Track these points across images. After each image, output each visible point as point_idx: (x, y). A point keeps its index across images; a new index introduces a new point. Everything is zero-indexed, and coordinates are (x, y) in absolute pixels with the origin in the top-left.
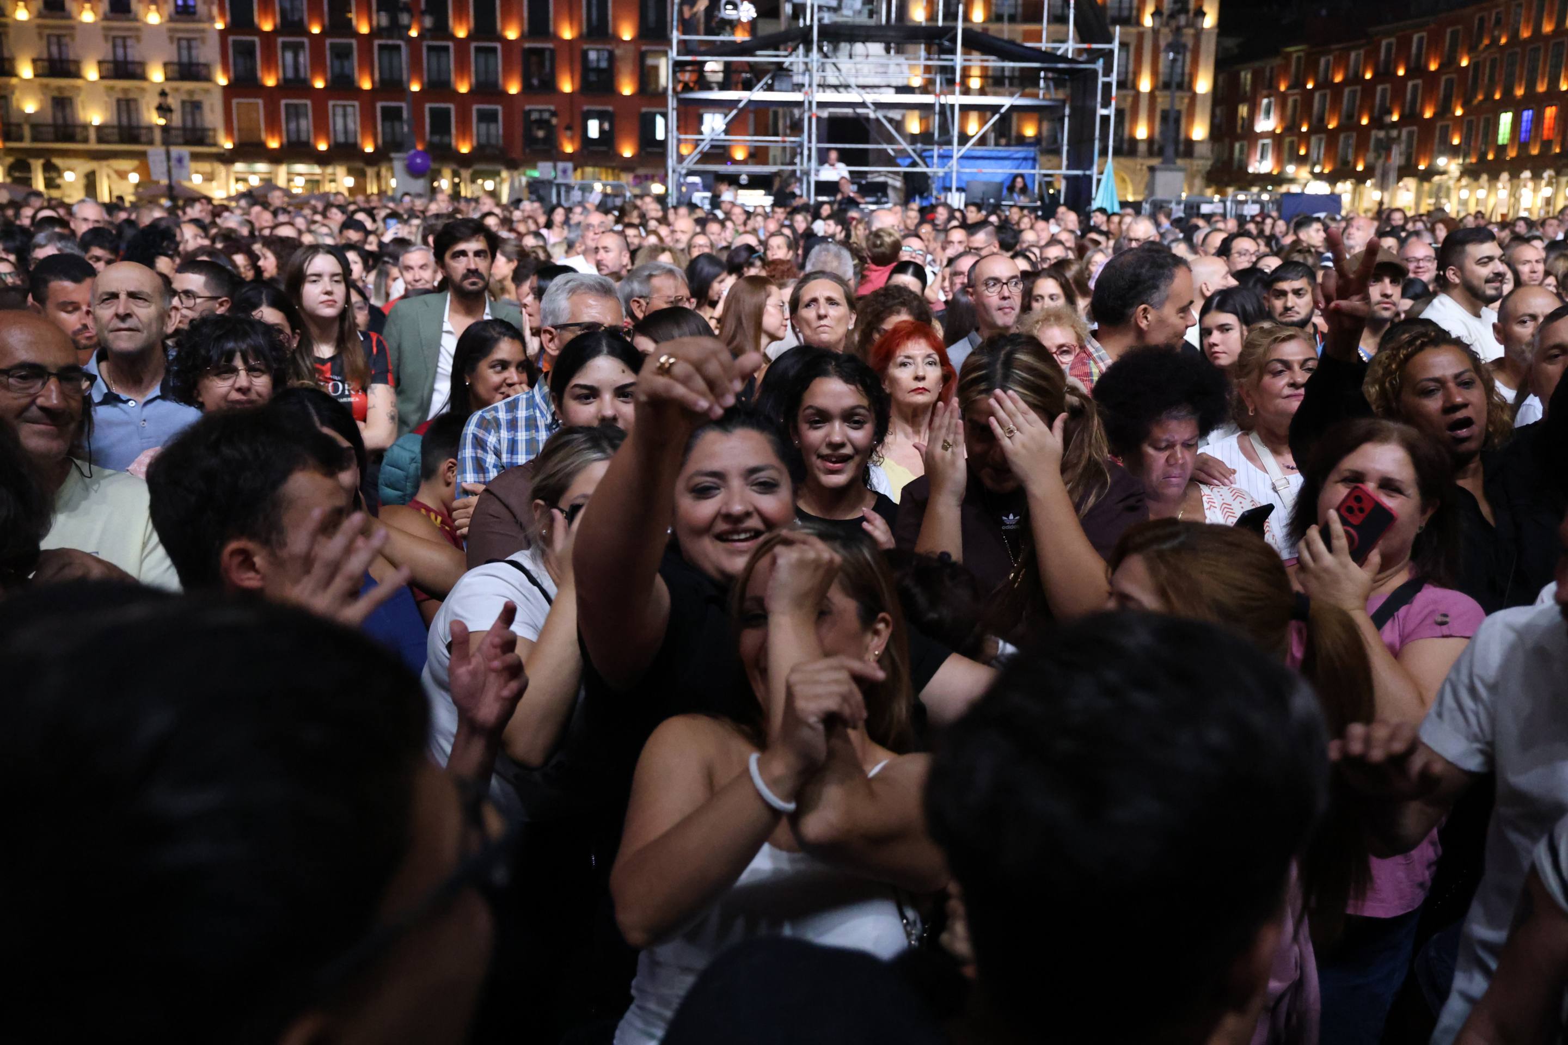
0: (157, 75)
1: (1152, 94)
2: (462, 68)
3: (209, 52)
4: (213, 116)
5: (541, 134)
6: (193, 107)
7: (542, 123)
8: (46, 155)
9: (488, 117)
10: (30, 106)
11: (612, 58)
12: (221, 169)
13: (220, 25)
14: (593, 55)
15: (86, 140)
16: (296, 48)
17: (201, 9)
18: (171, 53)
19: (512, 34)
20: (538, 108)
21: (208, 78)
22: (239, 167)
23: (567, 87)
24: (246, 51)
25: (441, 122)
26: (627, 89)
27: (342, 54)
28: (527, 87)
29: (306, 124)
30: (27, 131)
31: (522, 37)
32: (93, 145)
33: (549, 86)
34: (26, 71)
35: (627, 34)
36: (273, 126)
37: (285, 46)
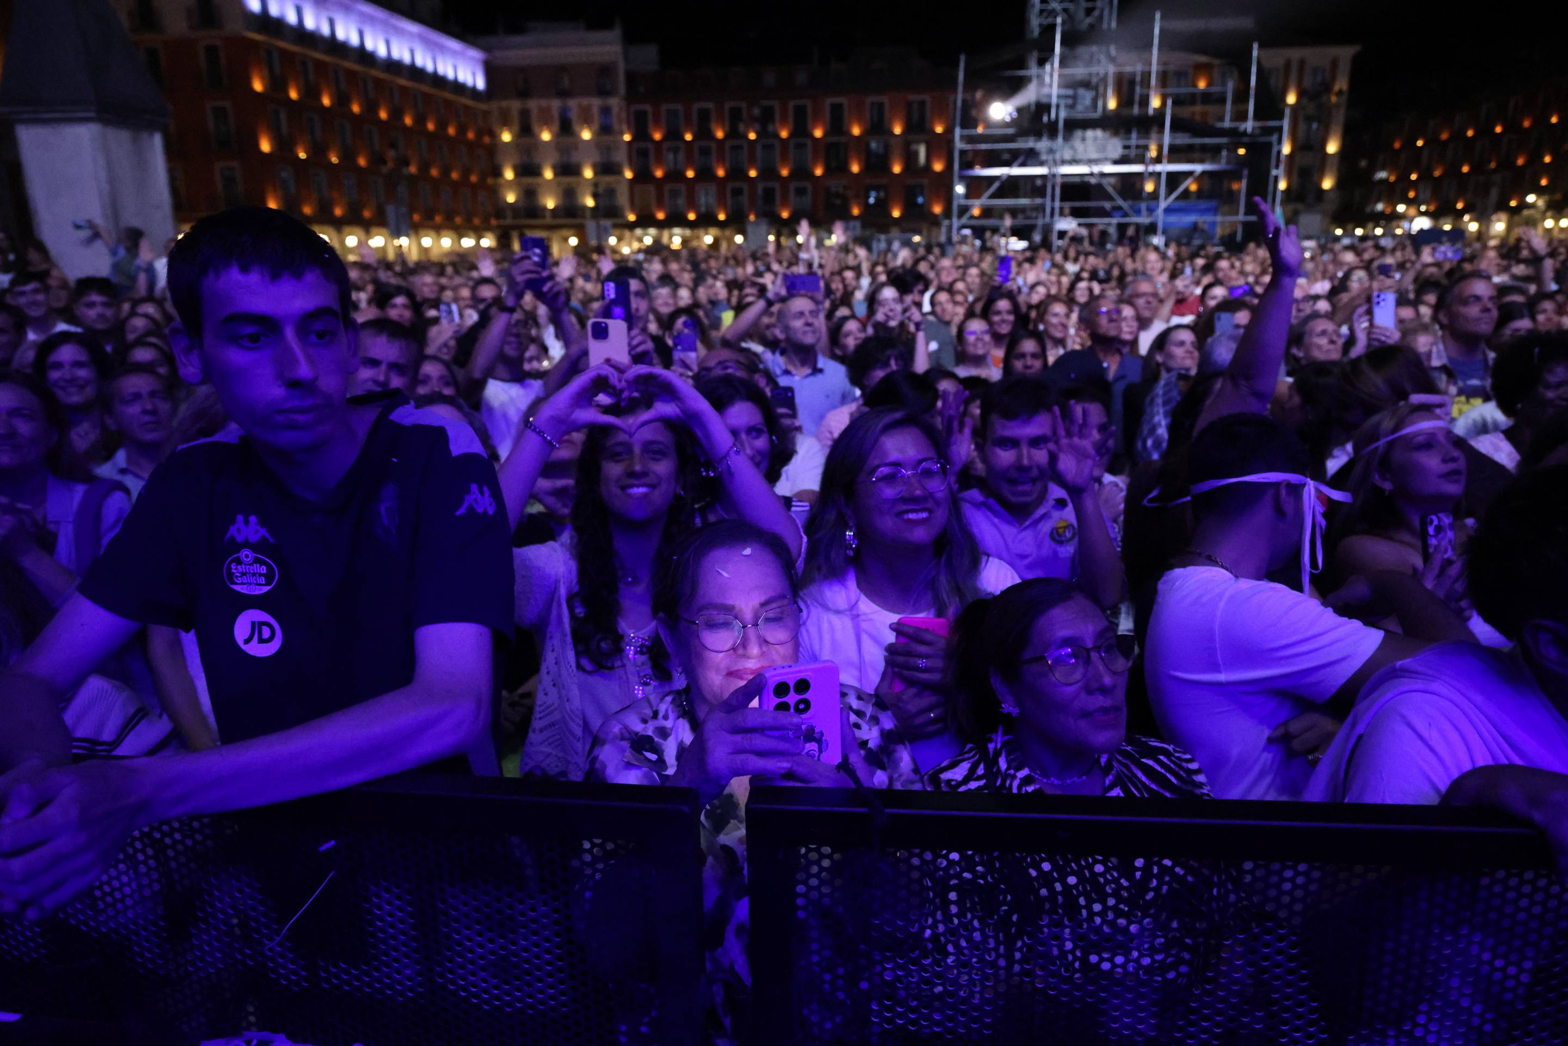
0: (588, 173)
1: (1291, 156)
2: (784, 159)
3: (621, 156)
4: (623, 198)
5: (838, 202)
6: (611, 192)
7: (837, 195)
8: (520, 228)
9: (801, 192)
10: (511, 198)
11: (887, 147)
12: (627, 234)
13: (627, 137)
14: (874, 145)
15: (544, 217)
16: (676, 151)
17: (616, 126)
18: (597, 158)
19: (818, 133)
20: (836, 184)
21: (620, 172)
22: (638, 232)
23: (855, 168)
24: (643, 153)
25: (769, 196)
26: (897, 169)
27: (705, 152)
28: (827, 171)
29: (681, 202)
30: (509, 213)
31: (826, 134)
32: (549, 220)
33: (845, 169)
34: (509, 175)
35: (898, 130)
36: (660, 206)
37: (669, 150)
